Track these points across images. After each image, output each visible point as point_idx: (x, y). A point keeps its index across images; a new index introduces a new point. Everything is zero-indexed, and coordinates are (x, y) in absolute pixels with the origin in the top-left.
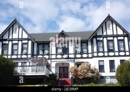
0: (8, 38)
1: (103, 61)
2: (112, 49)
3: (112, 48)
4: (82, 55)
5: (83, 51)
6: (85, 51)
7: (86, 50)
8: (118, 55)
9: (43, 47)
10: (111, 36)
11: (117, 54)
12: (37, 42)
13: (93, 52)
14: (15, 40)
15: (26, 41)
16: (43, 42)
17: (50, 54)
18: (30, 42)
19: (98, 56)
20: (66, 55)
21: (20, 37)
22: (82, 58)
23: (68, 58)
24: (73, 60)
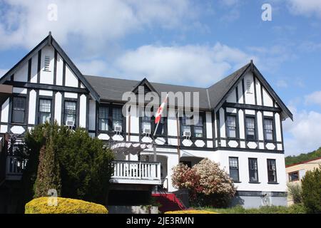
0: (26, 81)
1: (237, 158)
2: (252, 136)
3: (253, 134)
4: (194, 142)
5: (195, 134)
6: (199, 134)
7: (201, 132)
8: (263, 148)
9: (111, 114)
11: (261, 146)
14: (46, 87)
15: (74, 96)
16: (111, 102)
17: (127, 131)
19: (228, 148)
20: (162, 139)
21: (59, 83)
22: (194, 148)
23: (166, 145)
24: (176, 150)
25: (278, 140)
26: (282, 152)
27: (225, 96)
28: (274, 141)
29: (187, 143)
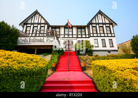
0: (31, 23)
8: (107, 36)
10: (101, 24)
12: (51, 26)
13: (89, 34)
15: (44, 25)
17: (60, 34)
18: (46, 26)
19: (93, 36)
20: (71, 36)
21: (39, 22)
22: (82, 37)
23: (73, 37)
24: (76, 38)
25: (112, 33)
26: (114, 36)
27: (91, 21)
28: (111, 33)
29: (79, 36)
